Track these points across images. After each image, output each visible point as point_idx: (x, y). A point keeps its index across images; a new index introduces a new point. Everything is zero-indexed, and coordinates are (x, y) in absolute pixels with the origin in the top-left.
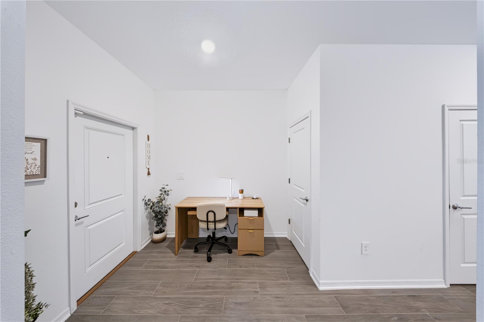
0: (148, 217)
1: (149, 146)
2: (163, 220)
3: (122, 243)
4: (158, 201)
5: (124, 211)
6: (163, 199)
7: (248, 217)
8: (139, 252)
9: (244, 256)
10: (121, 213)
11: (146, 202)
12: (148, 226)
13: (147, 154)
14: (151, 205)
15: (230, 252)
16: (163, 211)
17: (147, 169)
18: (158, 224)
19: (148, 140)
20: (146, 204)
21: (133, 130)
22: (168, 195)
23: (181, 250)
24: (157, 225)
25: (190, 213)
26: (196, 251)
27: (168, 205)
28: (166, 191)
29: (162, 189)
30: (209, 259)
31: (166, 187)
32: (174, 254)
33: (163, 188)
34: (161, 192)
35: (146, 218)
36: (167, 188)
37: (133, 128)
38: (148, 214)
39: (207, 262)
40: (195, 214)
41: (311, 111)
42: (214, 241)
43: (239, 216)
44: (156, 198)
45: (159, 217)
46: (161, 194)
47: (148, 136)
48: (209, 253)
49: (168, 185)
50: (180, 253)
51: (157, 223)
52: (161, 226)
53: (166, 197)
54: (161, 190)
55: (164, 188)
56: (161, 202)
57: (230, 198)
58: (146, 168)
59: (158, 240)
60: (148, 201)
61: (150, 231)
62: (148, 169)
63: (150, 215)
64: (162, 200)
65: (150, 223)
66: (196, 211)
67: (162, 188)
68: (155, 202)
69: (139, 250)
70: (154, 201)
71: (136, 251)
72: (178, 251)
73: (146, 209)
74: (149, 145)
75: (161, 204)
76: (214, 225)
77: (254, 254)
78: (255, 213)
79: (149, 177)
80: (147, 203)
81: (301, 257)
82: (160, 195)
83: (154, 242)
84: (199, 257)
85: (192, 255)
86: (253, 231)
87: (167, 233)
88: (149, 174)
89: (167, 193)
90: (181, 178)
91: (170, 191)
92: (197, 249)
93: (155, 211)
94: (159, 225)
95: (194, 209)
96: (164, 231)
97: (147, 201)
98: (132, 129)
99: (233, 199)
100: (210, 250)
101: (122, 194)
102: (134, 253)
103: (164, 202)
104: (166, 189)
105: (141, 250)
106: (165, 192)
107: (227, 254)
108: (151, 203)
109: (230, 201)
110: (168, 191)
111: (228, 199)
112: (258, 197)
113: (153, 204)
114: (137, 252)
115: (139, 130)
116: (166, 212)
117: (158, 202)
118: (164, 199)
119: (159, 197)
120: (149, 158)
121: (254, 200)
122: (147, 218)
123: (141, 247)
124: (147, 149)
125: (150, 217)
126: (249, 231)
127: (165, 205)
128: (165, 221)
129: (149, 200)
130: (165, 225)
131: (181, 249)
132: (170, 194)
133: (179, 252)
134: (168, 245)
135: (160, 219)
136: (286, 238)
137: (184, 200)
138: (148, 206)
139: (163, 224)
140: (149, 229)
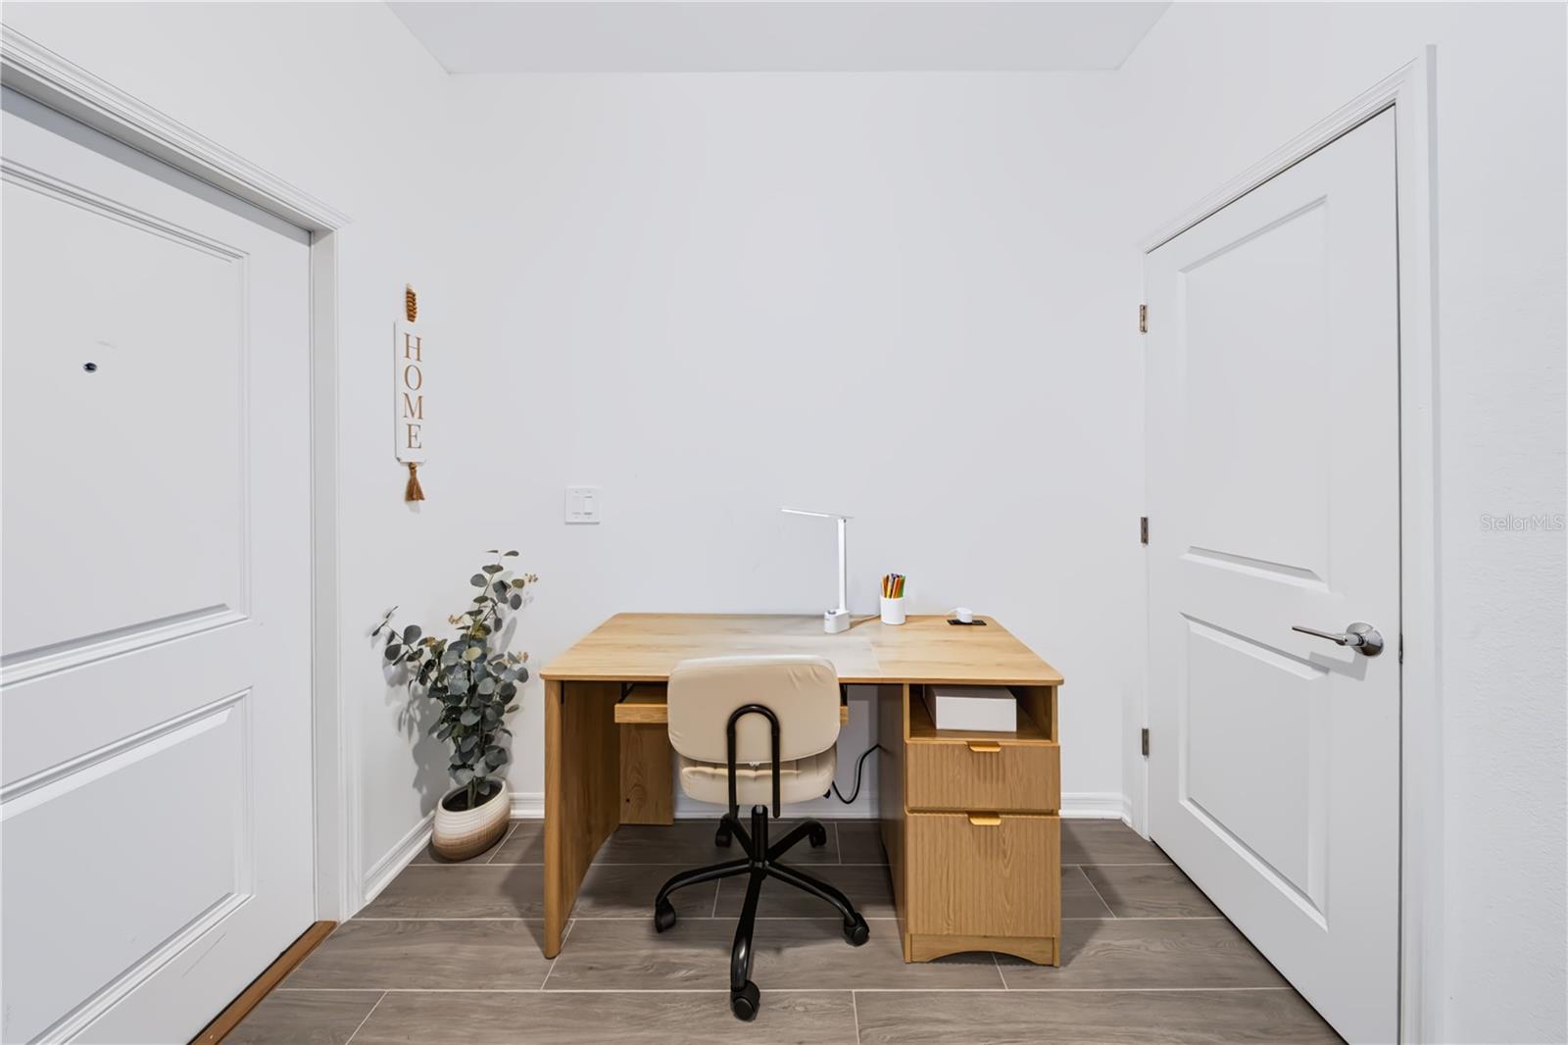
0: (412, 720)
1: (414, 347)
2: (493, 733)
3: (228, 895)
4: (462, 636)
5: (238, 704)
6: (490, 623)
7: (963, 741)
8: (349, 923)
9: (944, 965)
10: (221, 717)
11: (393, 643)
12: (412, 769)
13: (403, 388)
14: (427, 655)
15: (856, 932)
16: (487, 687)
17: (406, 470)
18: (461, 760)
19: (411, 316)
20: (392, 653)
21: (310, 245)
22: (516, 603)
23: (585, 914)
24: (459, 763)
25: (628, 713)
26: (665, 925)
27: (515, 654)
28: (509, 581)
29: (487, 576)
30: (745, 1000)
31: (507, 563)
32: (537, 949)
33: (494, 569)
34: (479, 591)
35: (394, 729)
36: (512, 570)
37: (311, 233)
38: (410, 703)
39: (731, 1017)
40: (656, 719)
41: (1432, 50)
42: (760, 865)
43: (912, 734)
44: (452, 621)
45: (469, 719)
46: (481, 600)
47: (411, 297)
48: (742, 954)
49: (515, 553)
50: (571, 940)
51: (459, 749)
52: (479, 769)
53: (505, 610)
54: (478, 580)
55: (499, 568)
56: (482, 642)
57: (839, 618)
58: (398, 459)
59: (462, 844)
60: (407, 641)
61: (425, 791)
62: (412, 467)
63: (422, 708)
64: (487, 631)
65: (418, 753)
66: (665, 701)
67: (484, 568)
68: (445, 641)
69: (344, 915)
70: (439, 639)
71: (333, 920)
72: (563, 924)
73: (400, 680)
74: (413, 343)
75: (477, 652)
76: (769, 785)
77: (996, 953)
78: (1002, 714)
79: (417, 510)
80: (398, 647)
81: (1286, 981)
82: (476, 607)
83: (439, 854)
84: (682, 973)
85: (644, 953)
86: (996, 822)
87: (516, 795)
88: (413, 493)
89: (509, 595)
90: (586, 519)
91: (526, 581)
92: (669, 909)
93: (445, 689)
94: (464, 766)
95: (655, 690)
96: (495, 789)
97: (398, 640)
98: (307, 235)
99: (852, 625)
100: (745, 933)
101: (222, 607)
102: (320, 933)
103: (496, 640)
104: (510, 573)
105: (362, 913)
106: (502, 586)
107: (841, 947)
108: (427, 650)
109: (842, 639)
110: (519, 584)
111: (830, 625)
112: (980, 613)
113: (438, 651)
114: (333, 924)
115: (344, 242)
116: (508, 693)
117: (467, 641)
118: (498, 623)
119: (471, 613)
120: (416, 409)
121: (961, 633)
122: (405, 729)
123: (364, 893)
124: (403, 363)
125: (421, 720)
126: (976, 821)
127: (502, 656)
128: (501, 740)
129: (411, 633)
130: (502, 757)
131: (582, 904)
132: (531, 599)
133: (568, 932)
134: (514, 872)
135: (475, 728)
136: (1119, 822)
137: (600, 629)
138: (410, 665)
139: (491, 755)
140: (418, 784)
